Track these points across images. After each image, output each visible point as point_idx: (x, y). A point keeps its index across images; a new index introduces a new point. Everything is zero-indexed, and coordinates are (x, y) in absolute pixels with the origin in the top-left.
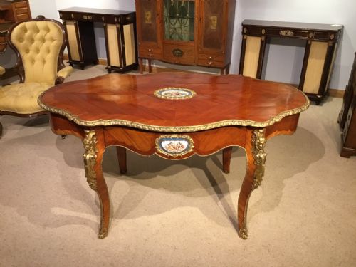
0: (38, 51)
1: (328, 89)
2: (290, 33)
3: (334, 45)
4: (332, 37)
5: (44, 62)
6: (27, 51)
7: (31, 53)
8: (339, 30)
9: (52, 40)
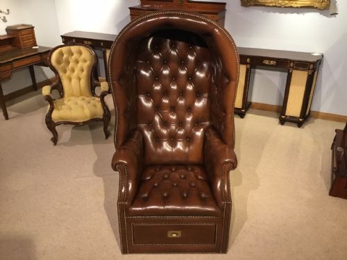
0: (73, 70)
1: (310, 111)
2: (272, 62)
3: (313, 73)
4: (311, 66)
5: (80, 79)
6: (65, 71)
7: (68, 73)
8: (318, 61)
9: (85, 61)
